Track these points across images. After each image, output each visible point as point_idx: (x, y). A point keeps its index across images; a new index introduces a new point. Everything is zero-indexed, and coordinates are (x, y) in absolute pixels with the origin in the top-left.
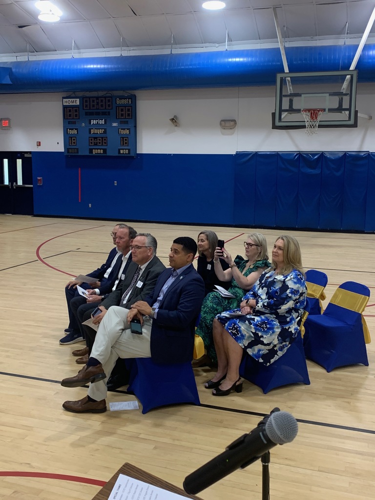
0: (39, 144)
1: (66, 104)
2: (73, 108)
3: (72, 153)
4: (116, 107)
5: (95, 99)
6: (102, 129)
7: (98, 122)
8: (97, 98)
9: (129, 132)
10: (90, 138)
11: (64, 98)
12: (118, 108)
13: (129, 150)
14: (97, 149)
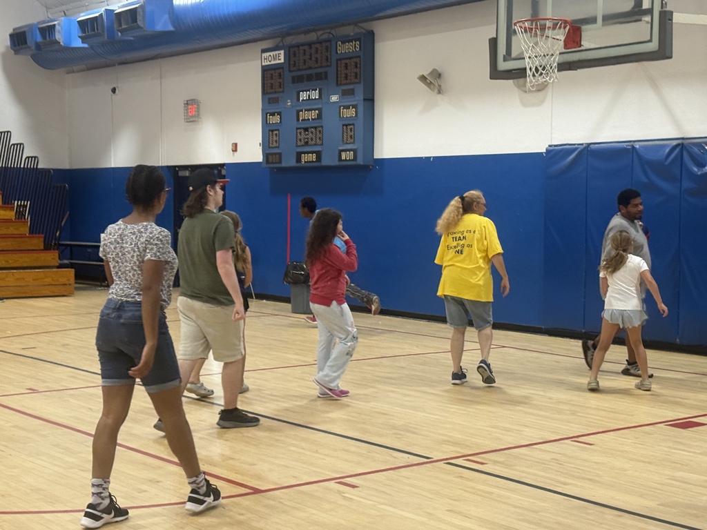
0: (235, 148)
1: (266, 64)
2: (275, 69)
3: (273, 163)
4: (337, 60)
5: (306, 47)
6: (315, 110)
7: (309, 96)
8: (310, 45)
9: (356, 112)
10: (299, 131)
11: (264, 51)
12: (339, 62)
13: (355, 151)
14: (308, 153)
